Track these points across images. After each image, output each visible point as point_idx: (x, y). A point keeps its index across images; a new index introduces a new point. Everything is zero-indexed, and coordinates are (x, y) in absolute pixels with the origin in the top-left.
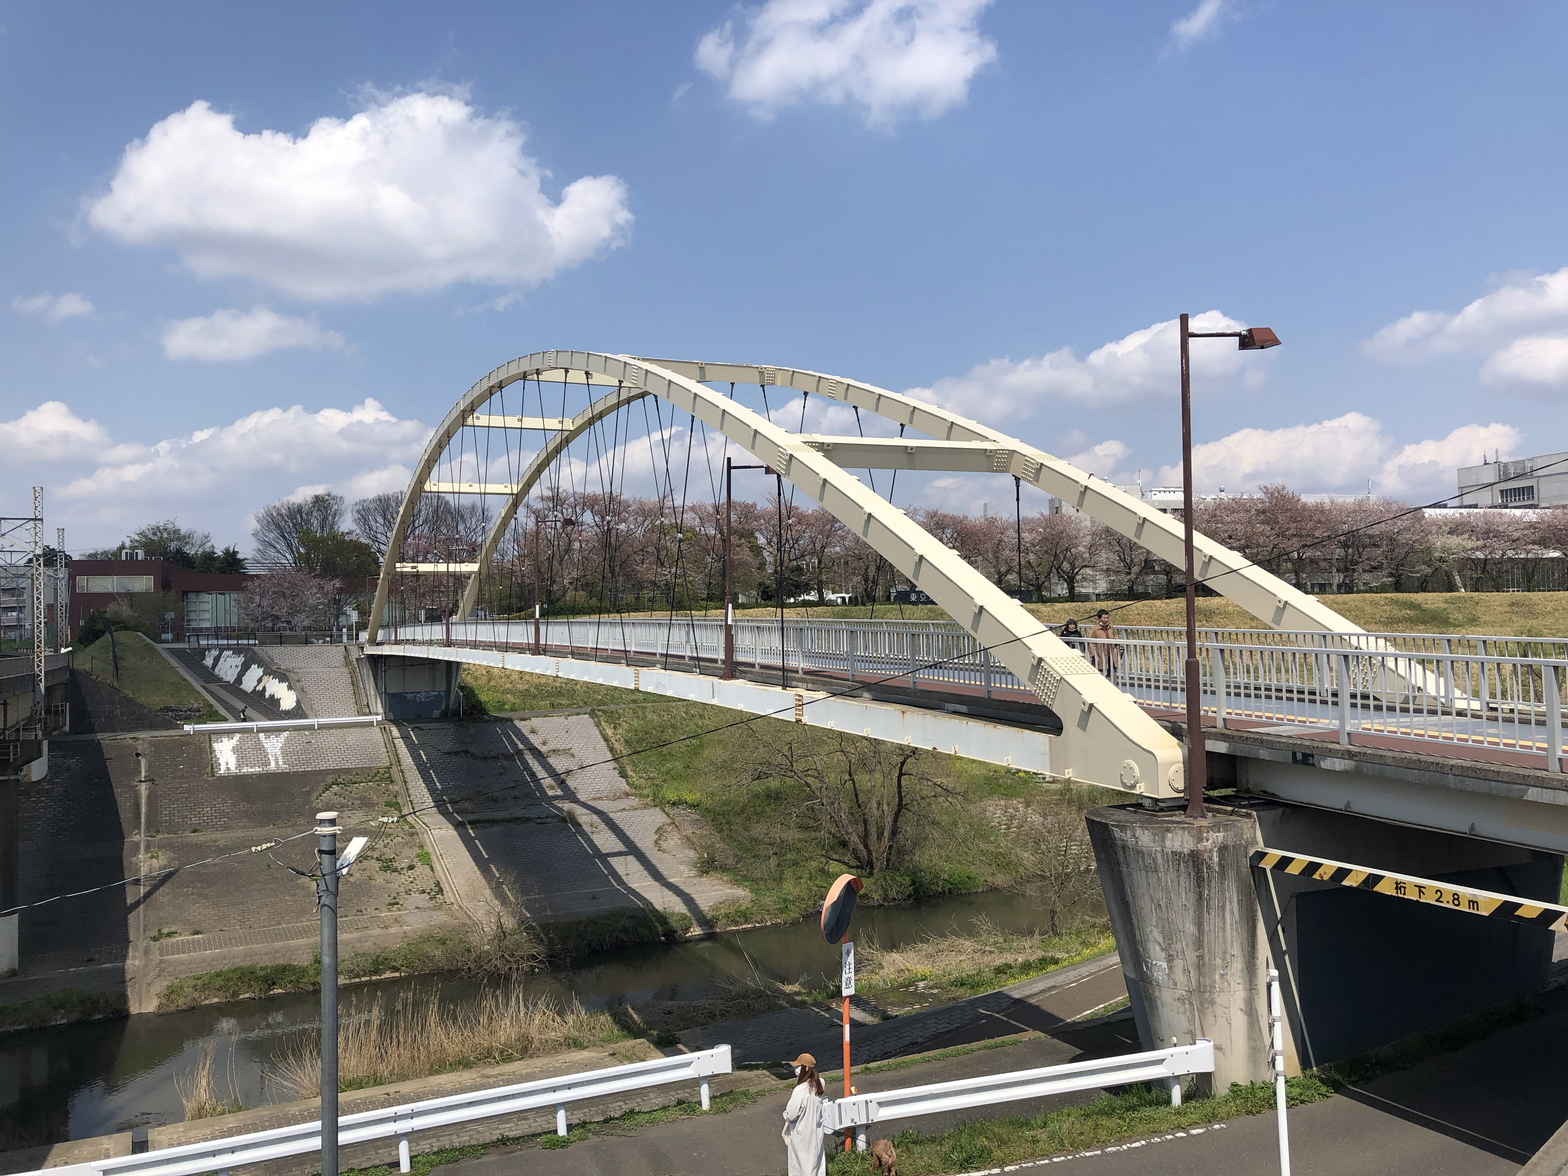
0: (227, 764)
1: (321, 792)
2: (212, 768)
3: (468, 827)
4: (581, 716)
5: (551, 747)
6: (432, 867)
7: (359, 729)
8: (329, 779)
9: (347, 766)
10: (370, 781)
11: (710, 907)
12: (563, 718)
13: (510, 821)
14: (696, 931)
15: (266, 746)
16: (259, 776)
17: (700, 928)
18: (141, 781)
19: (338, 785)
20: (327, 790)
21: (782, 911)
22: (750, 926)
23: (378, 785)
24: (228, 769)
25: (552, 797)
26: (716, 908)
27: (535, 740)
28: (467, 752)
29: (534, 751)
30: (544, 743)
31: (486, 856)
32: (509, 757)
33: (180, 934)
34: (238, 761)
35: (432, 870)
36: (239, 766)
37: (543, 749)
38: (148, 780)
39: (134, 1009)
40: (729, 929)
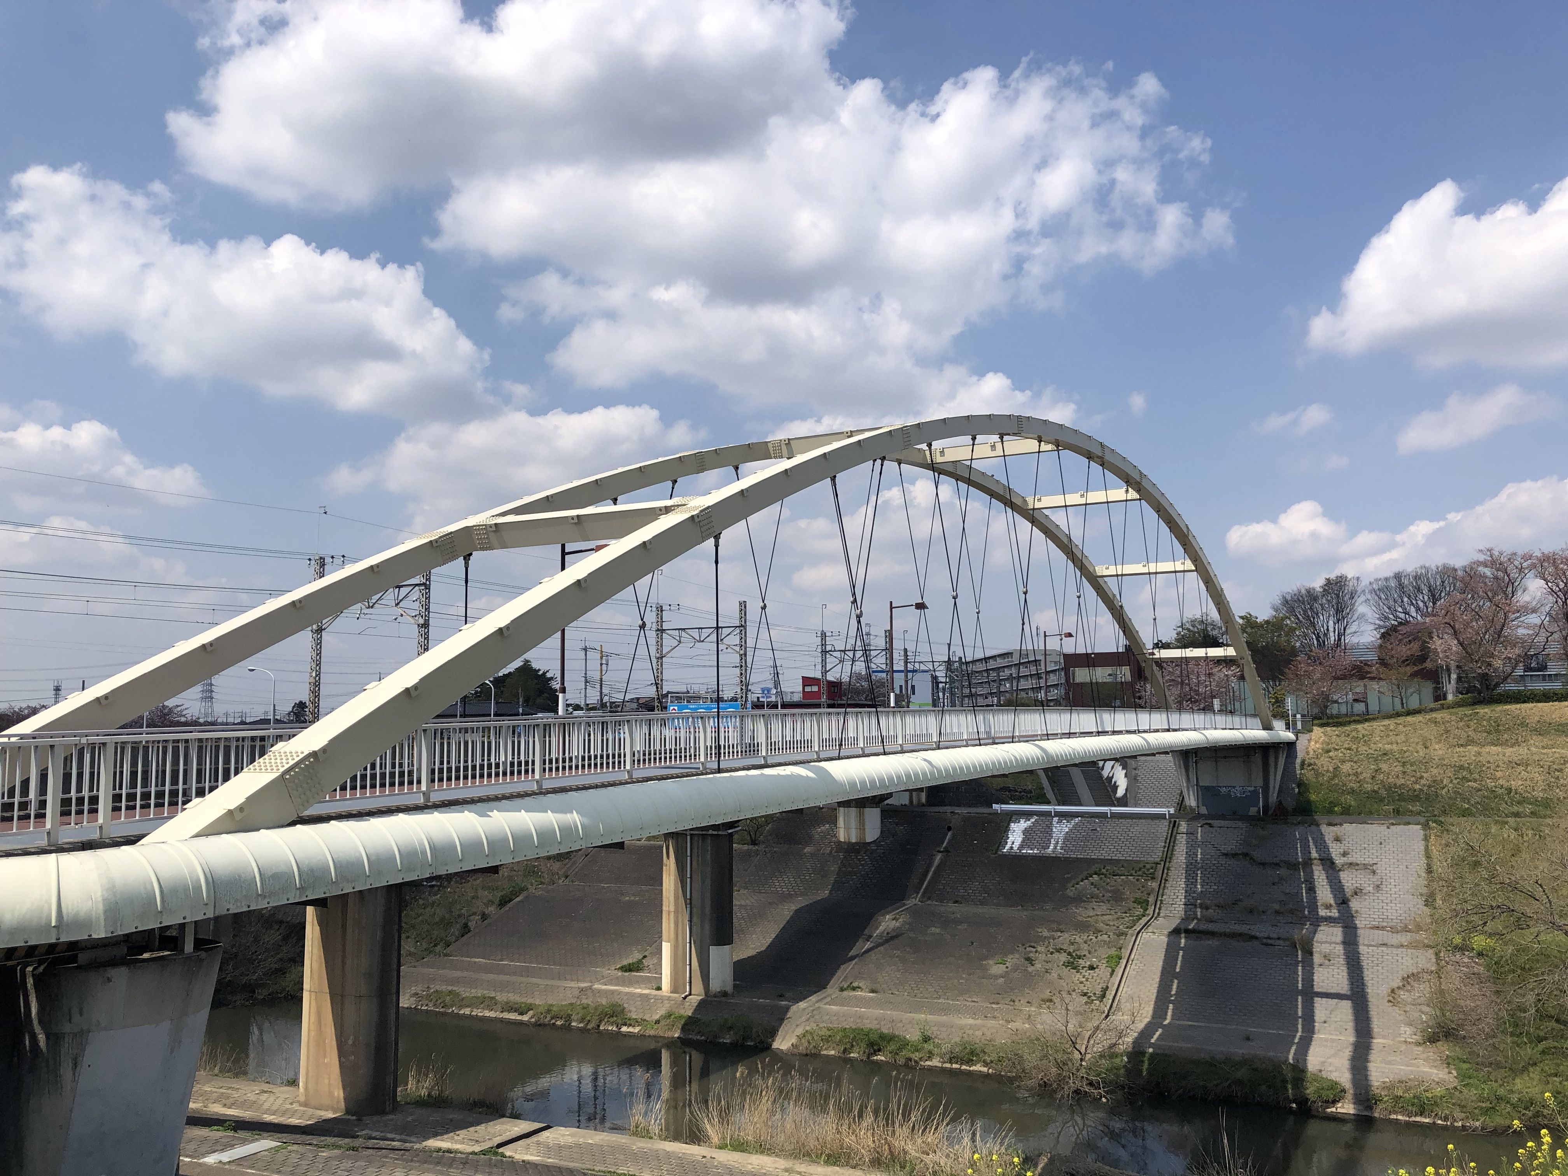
0: (1013, 843)
1: (1080, 880)
2: (998, 847)
3: (1183, 935)
4: (1411, 826)
5: (1350, 859)
6: (1113, 971)
7: (1149, 821)
8: (1094, 868)
9: (1119, 857)
10: (1131, 875)
11: (1384, 1083)
12: (1384, 827)
13: (1232, 935)
14: (1346, 1108)
15: (1054, 830)
16: (1034, 857)
17: (1352, 1106)
18: (939, 852)
19: (1099, 875)
20: (1087, 878)
21: (1486, 1112)
22: (1427, 1120)
23: (1138, 880)
24: (1012, 848)
25: (1322, 917)
26: (1389, 1087)
27: (1335, 850)
28: (1246, 855)
29: (1328, 863)
30: (1345, 854)
31: (1178, 970)
32: (1293, 866)
33: (862, 990)
34: (1023, 841)
35: (1112, 974)
36: (1021, 847)
37: (1339, 861)
38: (946, 851)
39: (775, 1045)
40: (1393, 1116)
